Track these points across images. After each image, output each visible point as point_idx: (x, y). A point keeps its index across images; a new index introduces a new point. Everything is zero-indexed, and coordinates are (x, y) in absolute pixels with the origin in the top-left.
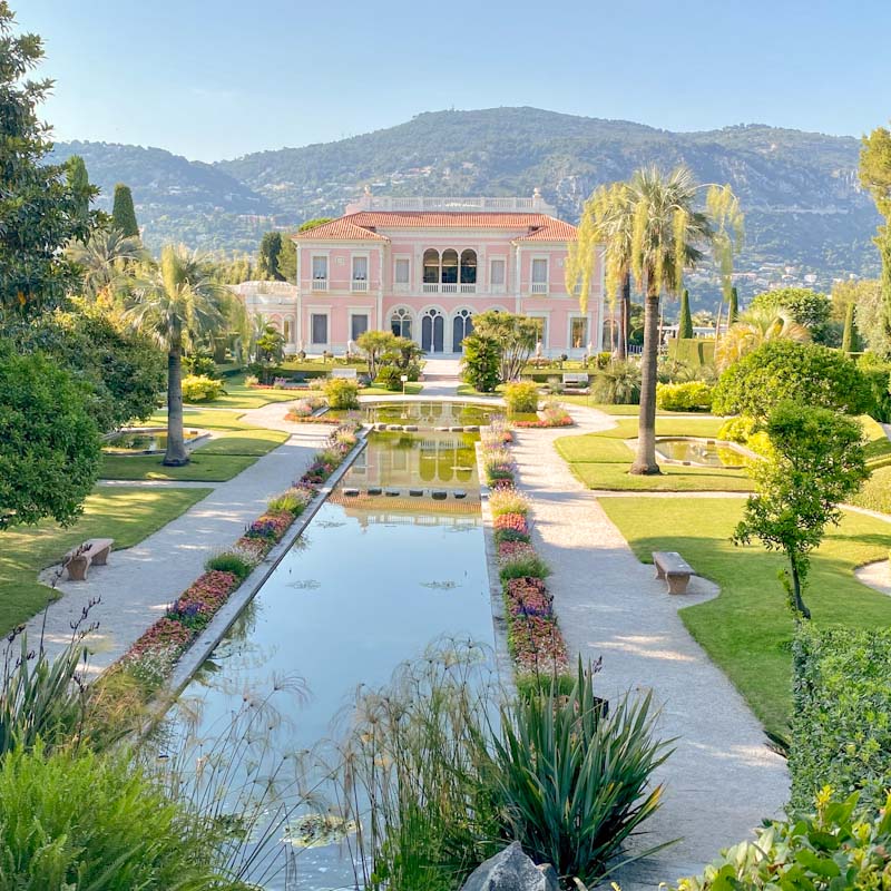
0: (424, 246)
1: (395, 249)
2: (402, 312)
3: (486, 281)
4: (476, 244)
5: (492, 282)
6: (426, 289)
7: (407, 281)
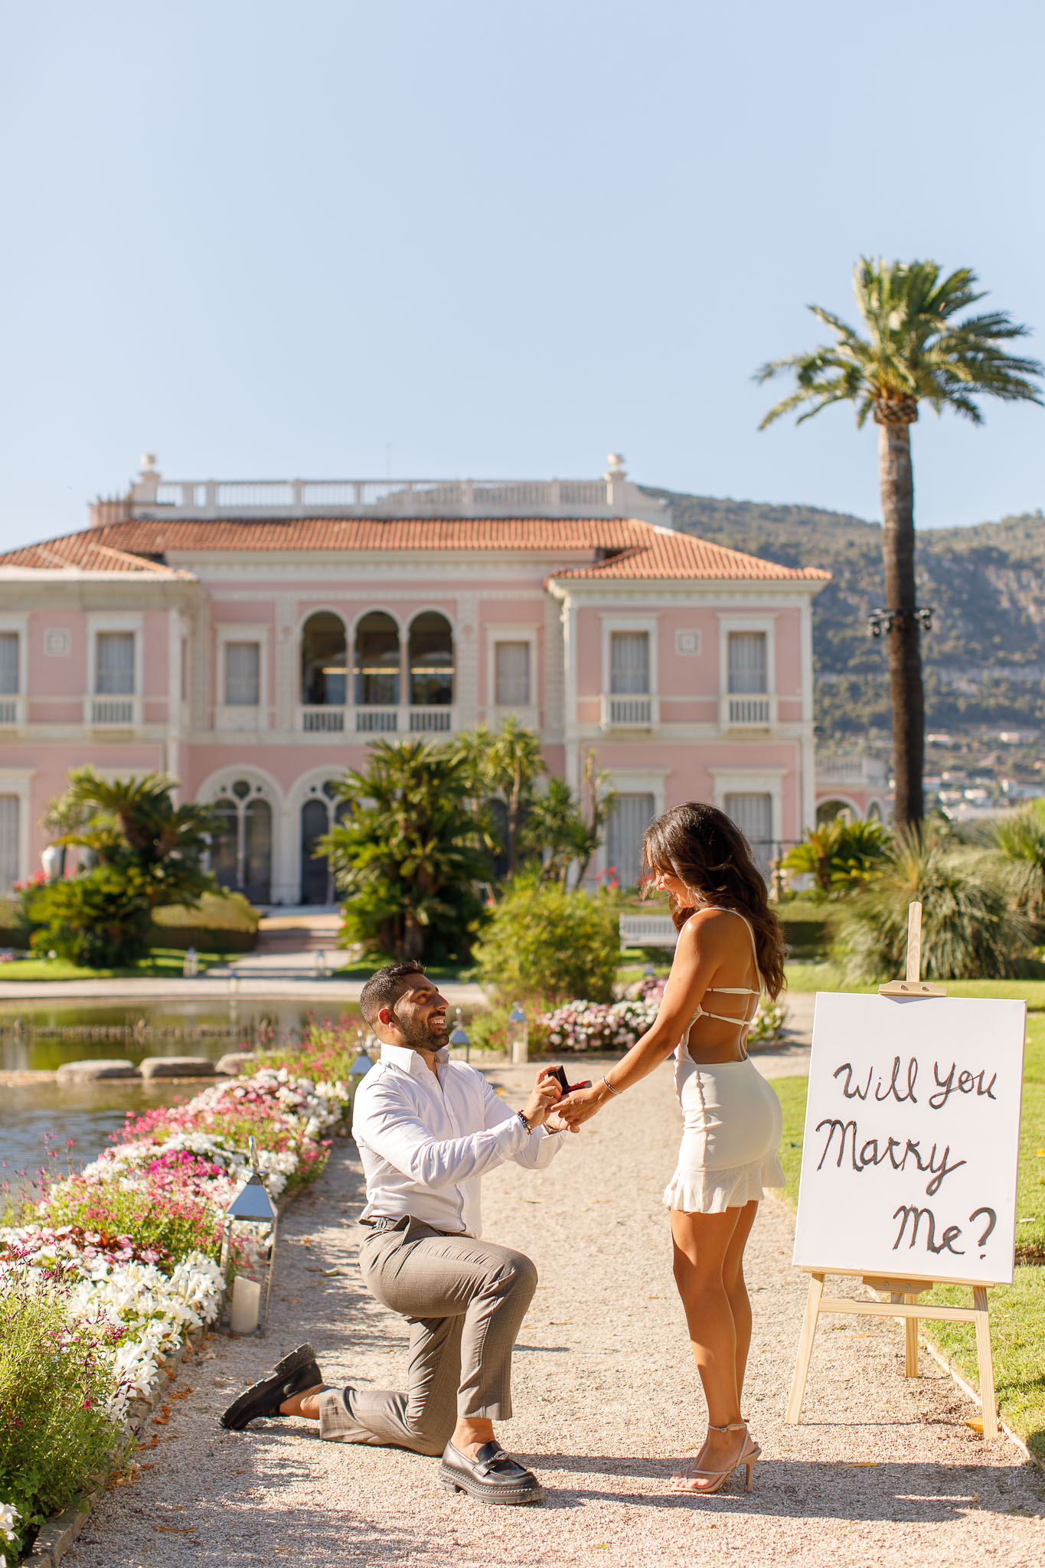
0: (302, 604)
1: (222, 614)
2: (242, 789)
3: (482, 699)
4: (449, 595)
5: (499, 700)
6: (313, 724)
7: (255, 701)
